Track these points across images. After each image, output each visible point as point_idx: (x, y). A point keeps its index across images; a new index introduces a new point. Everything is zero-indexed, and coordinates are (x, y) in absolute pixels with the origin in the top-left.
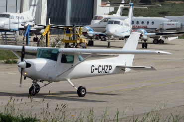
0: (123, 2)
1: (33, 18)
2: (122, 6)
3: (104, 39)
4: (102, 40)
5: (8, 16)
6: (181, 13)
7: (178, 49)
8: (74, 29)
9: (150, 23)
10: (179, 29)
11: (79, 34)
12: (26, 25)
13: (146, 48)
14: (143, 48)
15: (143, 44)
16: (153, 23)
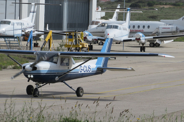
0: (119, 7)
1: (32, 24)
2: (117, 10)
3: (101, 43)
4: (99, 45)
5: (9, 23)
6: (171, 17)
7: (175, 52)
8: (76, 34)
9: (146, 27)
10: (174, 32)
11: (81, 39)
12: (27, 31)
13: (144, 51)
14: (141, 51)
15: (141, 47)
16: (149, 27)
